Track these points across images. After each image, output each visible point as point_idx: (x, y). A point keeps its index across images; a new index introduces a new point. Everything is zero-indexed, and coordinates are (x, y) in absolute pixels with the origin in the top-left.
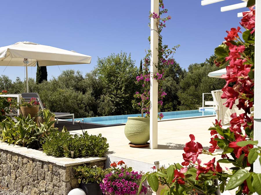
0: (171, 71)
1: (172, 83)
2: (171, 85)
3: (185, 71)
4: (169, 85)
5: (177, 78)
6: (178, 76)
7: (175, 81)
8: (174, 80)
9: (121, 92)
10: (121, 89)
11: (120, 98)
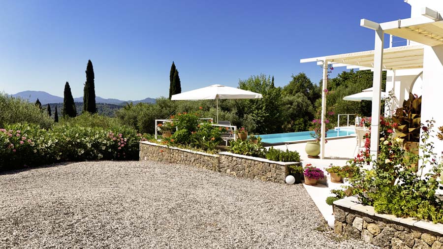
0: (302, 86)
1: (303, 99)
2: (302, 101)
3: (316, 86)
4: (301, 101)
5: (307, 93)
6: (309, 91)
7: (306, 97)
8: (305, 95)
9: (262, 111)
10: (261, 109)
11: (261, 117)
